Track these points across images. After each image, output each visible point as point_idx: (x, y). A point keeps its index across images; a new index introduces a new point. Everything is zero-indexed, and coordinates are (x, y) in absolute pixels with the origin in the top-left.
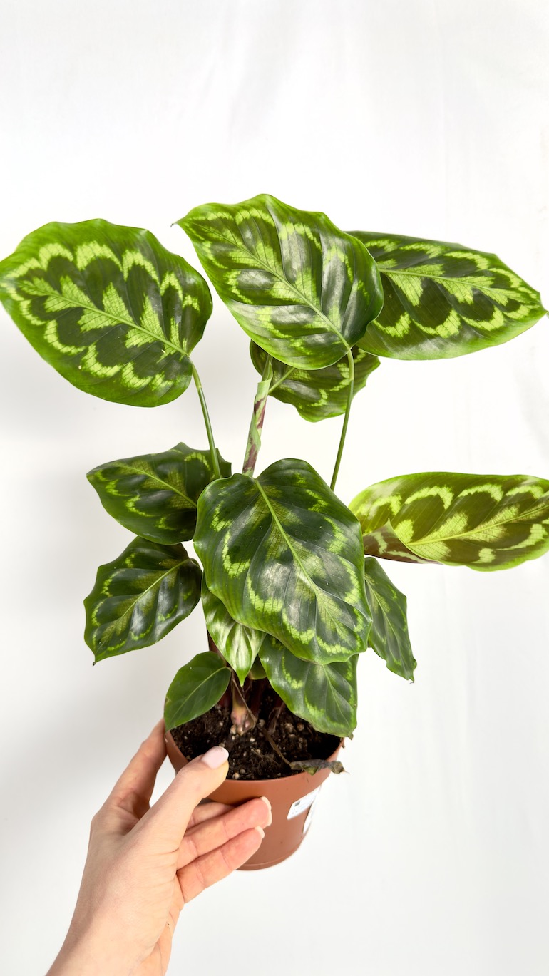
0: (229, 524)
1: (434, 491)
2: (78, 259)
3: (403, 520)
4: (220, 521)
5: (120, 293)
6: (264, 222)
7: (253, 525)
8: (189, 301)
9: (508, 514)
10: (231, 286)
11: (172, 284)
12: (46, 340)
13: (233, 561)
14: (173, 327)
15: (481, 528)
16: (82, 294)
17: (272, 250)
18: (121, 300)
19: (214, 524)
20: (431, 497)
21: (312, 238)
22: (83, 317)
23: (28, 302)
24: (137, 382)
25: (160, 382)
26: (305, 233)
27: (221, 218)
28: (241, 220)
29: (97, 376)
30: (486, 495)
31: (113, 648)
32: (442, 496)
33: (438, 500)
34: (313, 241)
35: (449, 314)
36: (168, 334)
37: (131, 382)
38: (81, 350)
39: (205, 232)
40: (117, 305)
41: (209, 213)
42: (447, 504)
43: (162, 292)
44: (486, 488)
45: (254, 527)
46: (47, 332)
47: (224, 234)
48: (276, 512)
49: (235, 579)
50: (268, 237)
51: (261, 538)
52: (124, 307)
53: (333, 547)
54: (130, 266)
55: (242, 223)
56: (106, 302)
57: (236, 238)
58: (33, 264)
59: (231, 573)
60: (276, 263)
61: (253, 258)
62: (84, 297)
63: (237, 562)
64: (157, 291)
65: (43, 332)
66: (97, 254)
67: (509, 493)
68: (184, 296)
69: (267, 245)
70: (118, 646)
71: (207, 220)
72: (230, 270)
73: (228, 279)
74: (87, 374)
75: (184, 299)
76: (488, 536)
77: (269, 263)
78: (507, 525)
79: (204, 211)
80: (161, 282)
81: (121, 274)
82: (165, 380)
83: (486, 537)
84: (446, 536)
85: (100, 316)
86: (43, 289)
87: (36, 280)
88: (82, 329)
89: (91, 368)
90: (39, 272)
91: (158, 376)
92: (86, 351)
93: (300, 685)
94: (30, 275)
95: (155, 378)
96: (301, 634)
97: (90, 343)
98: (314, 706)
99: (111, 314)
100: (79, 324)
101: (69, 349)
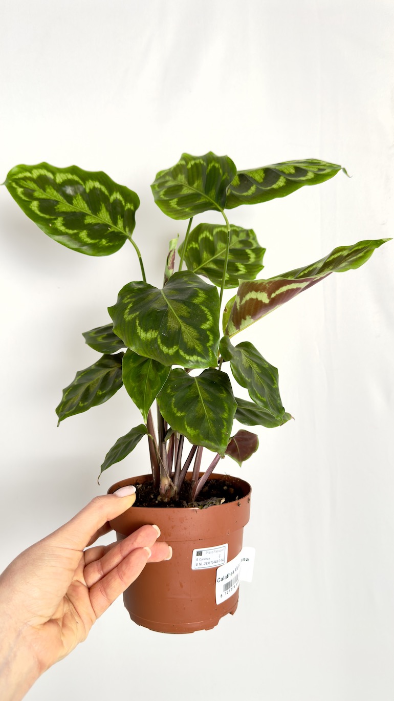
2: (57, 178)
5: (84, 199)
8: (129, 206)
11: (118, 198)
12: (31, 208)
14: (118, 221)
18: (84, 203)
22: (58, 206)
23: (22, 189)
24: (89, 241)
25: (104, 243)
29: (62, 231)
36: (115, 222)
37: (85, 240)
38: (53, 217)
40: (82, 204)
43: (111, 201)
46: (31, 205)
49: (129, 322)
52: (86, 206)
54: (91, 187)
56: (74, 202)
58: (28, 175)
62: (60, 197)
64: (108, 201)
65: (29, 204)
66: (69, 178)
68: (126, 203)
74: (55, 229)
75: (125, 205)
80: (111, 197)
81: (85, 189)
82: (108, 242)
85: (69, 207)
86: (32, 185)
87: (29, 182)
88: (57, 210)
89: (59, 228)
90: (31, 179)
91: (103, 240)
92: (56, 219)
93: (183, 414)
94: (25, 179)
95: (101, 240)
96: (169, 349)
97: (59, 216)
98: (191, 427)
99: (77, 207)
100: (56, 207)
101: (45, 216)
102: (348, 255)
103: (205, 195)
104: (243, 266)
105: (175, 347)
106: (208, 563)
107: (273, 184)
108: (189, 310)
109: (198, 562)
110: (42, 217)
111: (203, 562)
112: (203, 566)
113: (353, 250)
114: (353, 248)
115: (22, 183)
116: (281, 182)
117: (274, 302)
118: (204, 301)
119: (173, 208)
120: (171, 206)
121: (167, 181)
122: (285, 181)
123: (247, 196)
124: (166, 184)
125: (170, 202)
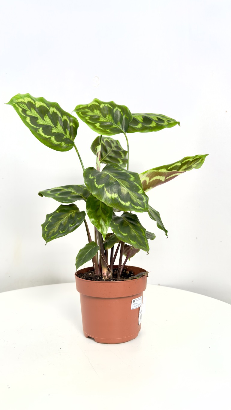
0: (95, 177)
2: (36, 104)
5: (50, 118)
6: (96, 105)
8: (72, 124)
10: (87, 120)
11: (66, 119)
12: (27, 121)
14: (67, 132)
16: (38, 114)
18: (50, 120)
19: (90, 177)
22: (38, 120)
23: (21, 109)
24: (56, 142)
25: (63, 144)
26: (108, 106)
27: (84, 107)
28: (89, 106)
29: (43, 136)
31: (53, 237)
36: (66, 133)
37: (54, 142)
38: (38, 127)
40: (49, 121)
43: (63, 120)
46: (27, 119)
47: (85, 110)
49: (100, 189)
50: (97, 108)
52: (51, 122)
54: (52, 111)
56: (45, 118)
57: (88, 110)
58: (23, 100)
59: (98, 187)
60: (100, 114)
61: (93, 113)
63: (100, 185)
64: (61, 120)
65: (26, 119)
66: (42, 105)
68: (70, 123)
70: (55, 236)
72: (86, 117)
74: (40, 135)
77: (98, 114)
80: (62, 118)
81: (50, 112)
82: (65, 144)
85: (43, 122)
86: (26, 108)
87: (24, 105)
88: (38, 123)
89: (41, 134)
90: (24, 103)
91: (63, 143)
92: (39, 129)
93: (126, 234)
94: (22, 103)
95: (62, 143)
96: (126, 203)
97: (40, 127)
98: (132, 241)
99: (46, 122)
100: (37, 121)
101: (34, 126)
102: (193, 161)
103: (115, 124)
104: (121, 160)
105: (128, 202)
106: (136, 306)
107: (150, 124)
108: (129, 184)
109: (134, 305)
110: (33, 127)
111: (135, 305)
112: (135, 307)
113: (194, 159)
114: (194, 158)
115: (20, 105)
116: (153, 124)
117: (166, 181)
118: (134, 180)
119: (98, 128)
120: (96, 127)
121: (87, 112)
122: (156, 124)
123: (138, 128)
124: (87, 114)
125: (95, 124)
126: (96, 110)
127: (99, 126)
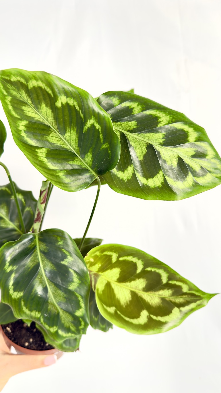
0: (15, 268)
1: (134, 260)
3: (116, 267)
4: (9, 266)
6: (47, 92)
7: (29, 268)
9: (166, 293)
10: (21, 131)
13: (15, 290)
15: (150, 294)
17: (51, 111)
19: (6, 267)
20: (132, 262)
21: (78, 110)
26: (74, 105)
27: (19, 81)
28: (32, 86)
30: (159, 276)
32: (137, 265)
33: (135, 266)
34: (79, 111)
35: (158, 173)
39: (9, 89)
41: (12, 75)
42: (139, 271)
44: (161, 272)
45: (29, 270)
47: (21, 93)
48: (43, 262)
49: (15, 300)
50: (49, 102)
51: (32, 278)
53: (72, 286)
55: (32, 88)
57: (28, 97)
59: (13, 297)
60: (53, 121)
61: (37, 114)
63: (17, 291)
67: (170, 282)
69: (48, 107)
71: (10, 80)
72: (21, 120)
73: (19, 126)
76: (152, 300)
77: (49, 119)
78: (163, 299)
79: (9, 74)
83: (151, 300)
84: (132, 288)
105: (55, 327)
107: (152, 179)
116: (157, 181)
119: (41, 161)
120: (38, 156)
121: (25, 104)
122: (162, 183)
123: (121, 181)
124: (24, 108)
125: (37, 150)
126: (47, 106)
127: (44, 155)
